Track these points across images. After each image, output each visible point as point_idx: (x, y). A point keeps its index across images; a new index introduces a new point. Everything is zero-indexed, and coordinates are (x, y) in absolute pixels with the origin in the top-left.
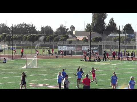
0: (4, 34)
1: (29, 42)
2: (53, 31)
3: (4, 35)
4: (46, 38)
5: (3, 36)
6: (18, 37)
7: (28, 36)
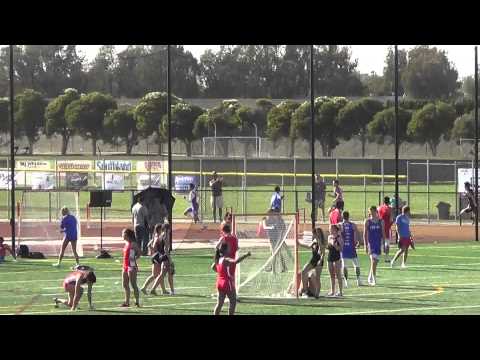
0: (153, 95)
1: (305, 144)
2: (454, 74)
3: (156, 101)
4: (408, 118)
5: (149, 109)
6: (242, 114)
7: (297, 106)
